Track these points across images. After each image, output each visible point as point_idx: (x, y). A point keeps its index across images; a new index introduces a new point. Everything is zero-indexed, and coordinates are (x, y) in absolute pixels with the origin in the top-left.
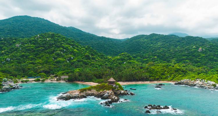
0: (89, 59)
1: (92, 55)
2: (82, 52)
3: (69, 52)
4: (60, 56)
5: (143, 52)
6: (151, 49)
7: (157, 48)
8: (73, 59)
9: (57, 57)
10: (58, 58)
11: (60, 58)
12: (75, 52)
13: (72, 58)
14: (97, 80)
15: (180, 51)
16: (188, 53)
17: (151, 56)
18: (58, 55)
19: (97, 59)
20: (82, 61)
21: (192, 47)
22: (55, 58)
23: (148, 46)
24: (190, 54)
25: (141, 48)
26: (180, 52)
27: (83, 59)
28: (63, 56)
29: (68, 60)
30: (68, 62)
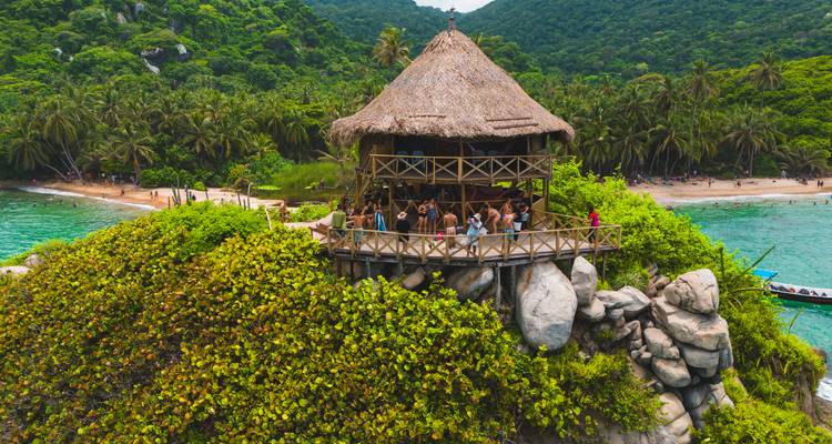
0: (291, 60)
1: (311, 43)
2: (251, 21)
3: (165, 16)
4: (104, 33)
5: (571, 48)
6: (606, 35)
7: (638, 29)
8: (185, 59)
9: (82, 42)
10: (85, 47)
11: (101, 43)
12: (202, 17)
13: (182, 49)
14: (288, 166)
15: (760, 35)
16: (805, 45)
17: (619, 63)
18: (92, 27)
19: (335, 67)
20: (243, 68)
21: (821, 17)
22: (70, 48)
23: (589, 26)
24: (820, 48)
25: (558, 35)
26: (760, 42)
27: (251, 57)
28: (122, 38)
29: (154, 59)
30: (155, 69)
